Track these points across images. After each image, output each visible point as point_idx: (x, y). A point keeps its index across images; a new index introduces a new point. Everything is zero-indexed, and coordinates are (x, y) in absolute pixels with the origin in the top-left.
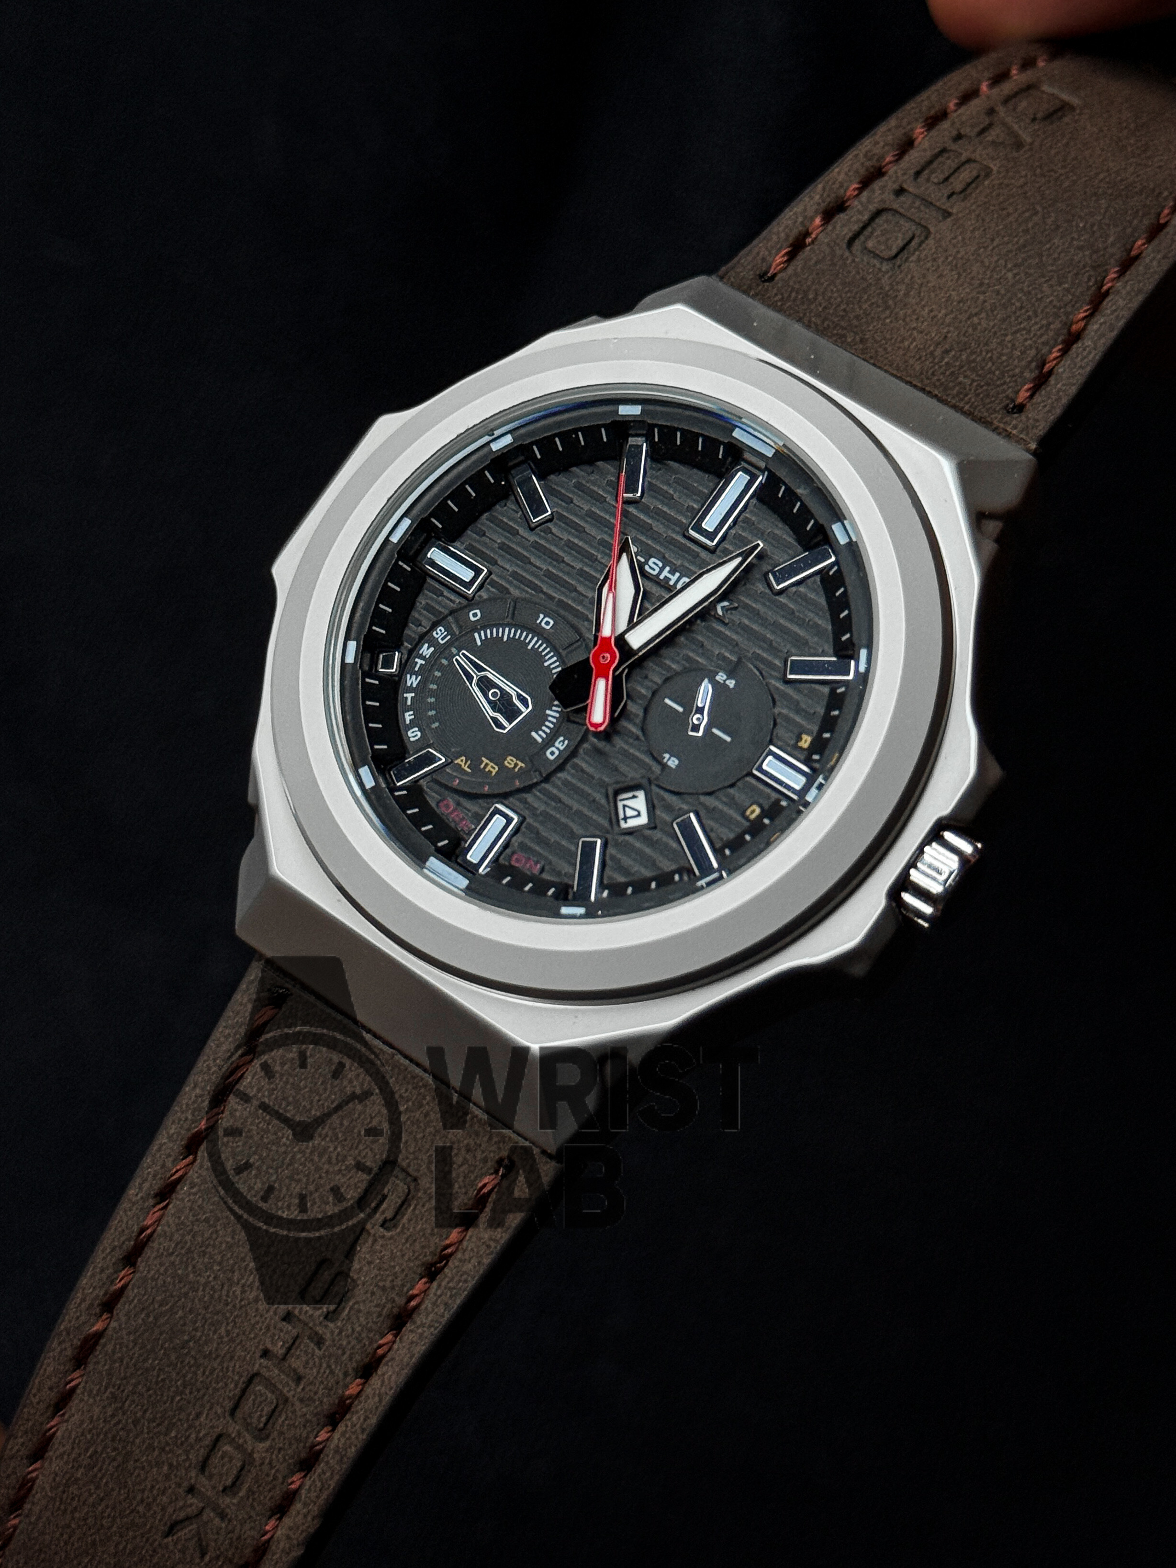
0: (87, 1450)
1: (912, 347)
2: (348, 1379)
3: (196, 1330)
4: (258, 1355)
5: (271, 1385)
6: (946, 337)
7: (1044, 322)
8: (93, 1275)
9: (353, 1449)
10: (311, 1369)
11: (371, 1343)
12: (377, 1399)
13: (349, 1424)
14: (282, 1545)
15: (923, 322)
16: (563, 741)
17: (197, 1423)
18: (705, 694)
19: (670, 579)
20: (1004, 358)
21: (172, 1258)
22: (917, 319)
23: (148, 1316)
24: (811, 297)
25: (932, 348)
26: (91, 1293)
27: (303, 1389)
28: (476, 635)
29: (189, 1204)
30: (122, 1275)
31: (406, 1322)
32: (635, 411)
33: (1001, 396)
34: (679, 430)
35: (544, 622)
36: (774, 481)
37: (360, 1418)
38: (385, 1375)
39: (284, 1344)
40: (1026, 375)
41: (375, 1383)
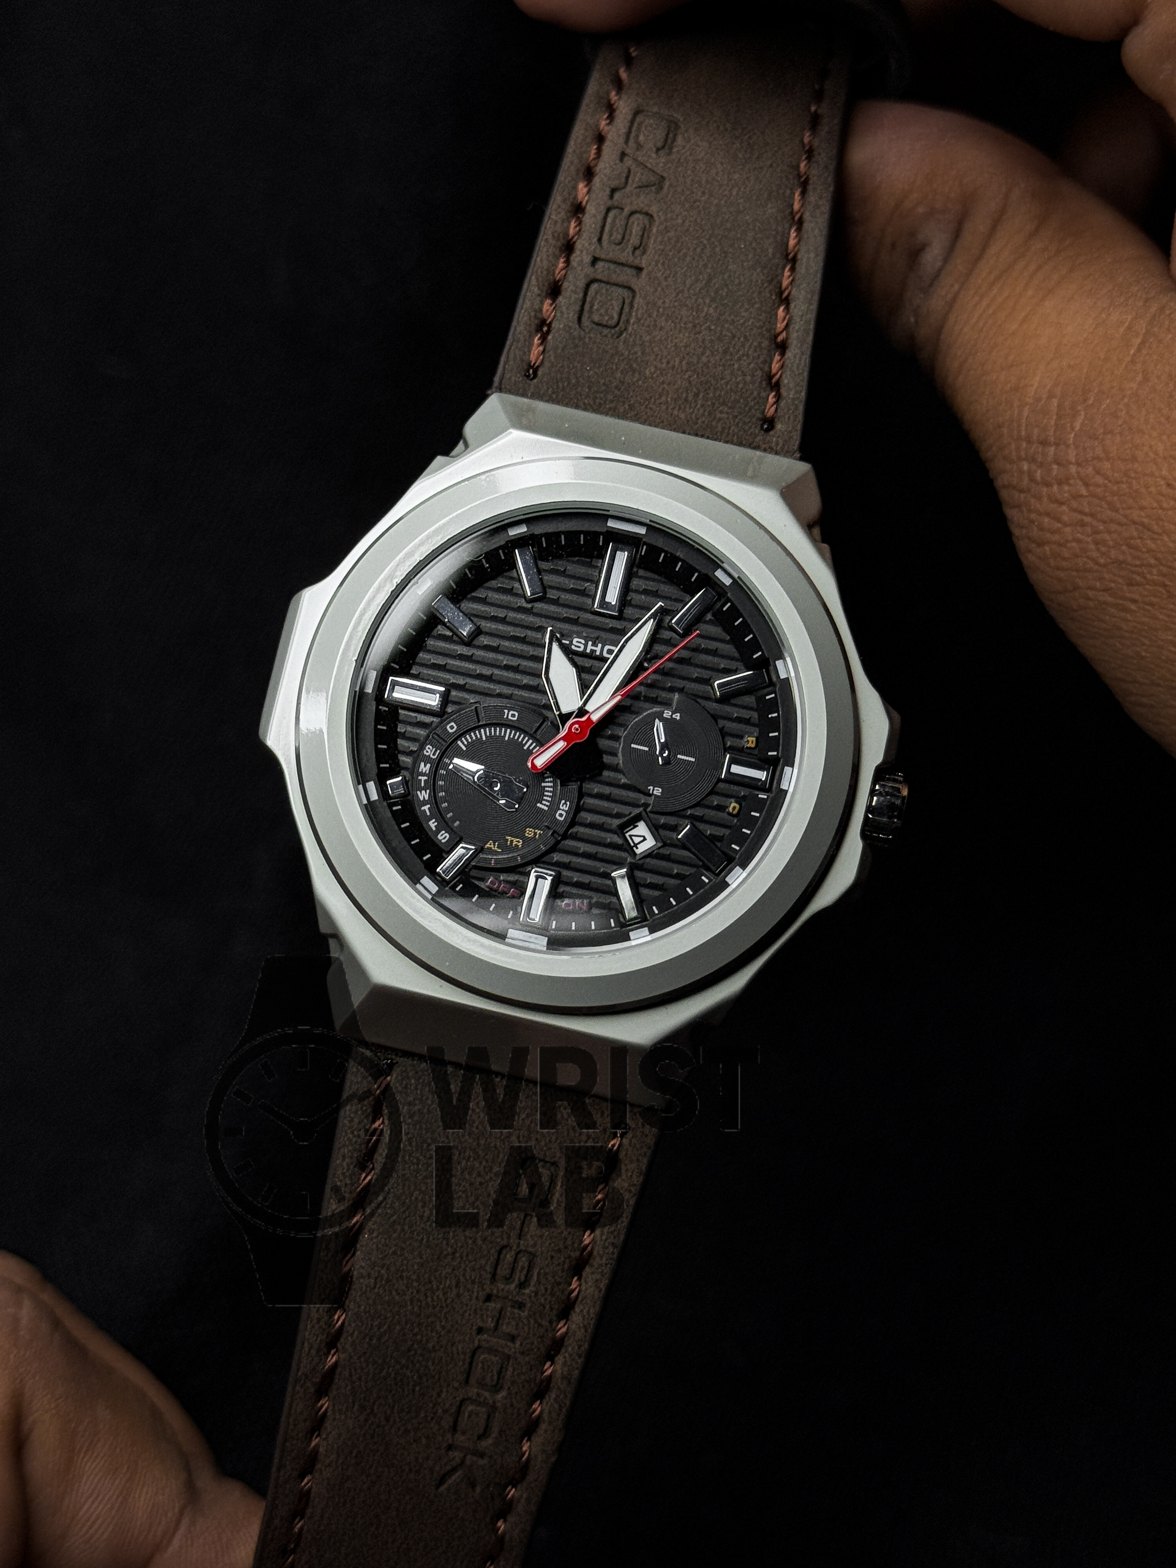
0: (351, 1453)
1: (669, 400)
2: (554, 1325)
3: (416, 1335)
4: (474, 1333)
5: (491, 1351)
6: (690, 382)
7: (755, 344)
8: (313, 1327)
9: (577, 1372)
10: (523, 1328)
11: (563, 1292)
12: (583, 1330)
13: (567, 1355)
14: (540, 1459)
15: (666, 375)
16: (565, 803)
17: (440, 1400)
18: (659, 731)
19: (595, 651)
20: (741, 386)
21: (376, 1290)
22: (662, 373)
23: (371, 1339)
24: (573, 381)
25: (684, 395)
26: (316, 1340)
27: (521, 1345)
28: (459, 743)
29: (375, 1246)
30: (336, 1317)
31: (584, 1268)
32: (522, 529)
33: (754, 420)
34: (563, 533)
35: (510, 715)
36: (654, 550)
37: (573, 1348)
38: (582, 1311)
39: (493, 1319)
40: (763, 394)
41: (576, 1317)
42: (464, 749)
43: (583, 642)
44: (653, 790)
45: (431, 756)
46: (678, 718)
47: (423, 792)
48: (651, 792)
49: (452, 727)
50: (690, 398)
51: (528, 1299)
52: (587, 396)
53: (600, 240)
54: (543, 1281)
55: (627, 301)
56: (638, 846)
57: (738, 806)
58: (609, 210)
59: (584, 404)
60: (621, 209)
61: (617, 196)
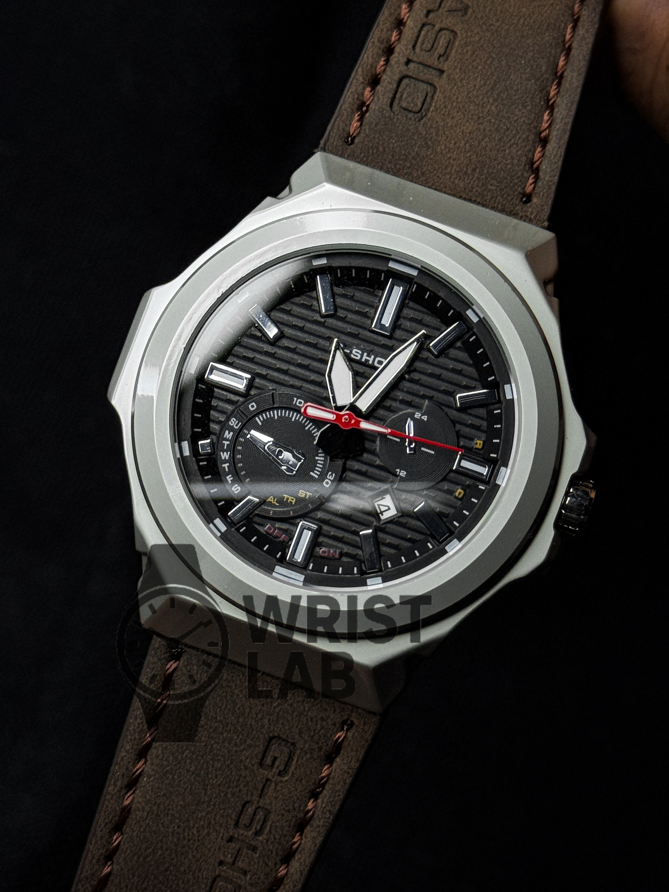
1: (453, 171)
2: (278, 866)
3: (172, 859)
4: (216, 865)
5: (229, 880)
6: (470, 160)
7: (524, 136)
8: (96, 842)
10: (254, 866)
11: (287, 843)
12: (299, 874)
15: (453, 153)
16: (332, 474)
18: (410, 428)
19: (369, 361)
20: (509, 166)
21: (147, 822)
22: (449, 151)
23: (138, 858)
24: (381, 150)
25: (465, 169)
26: (98, 852)
27: (251, 878)
28: (257, 419)
29: (150, 788)
30: (115, 838)
31: (306, 826)
32: (323, 261)
33: (516, 193)
34: (354, 267)
35: (298, 402)
36: (422, 289)
37: (289, 887)
38: (299, 859)
39: (232, 855)
40: (526, 175)
41: (295, 864)
42: (260, 423)
43: (360, 352)
44: (400, 472)
45: (235, 426)
46: (426, 419)
47: (225, 453)
48: (398, 473)
49: (253, 406)
50: (469, 172)
51: (260, 844)
52: (390, 162)
53: (414, 47)
54: (273, 832)
55: (429, 95)
56: (383, 513)
57: (463, 492)
58: (423, 25)
59: (388, 168)
60: (434, 26)
61: (431, 15)
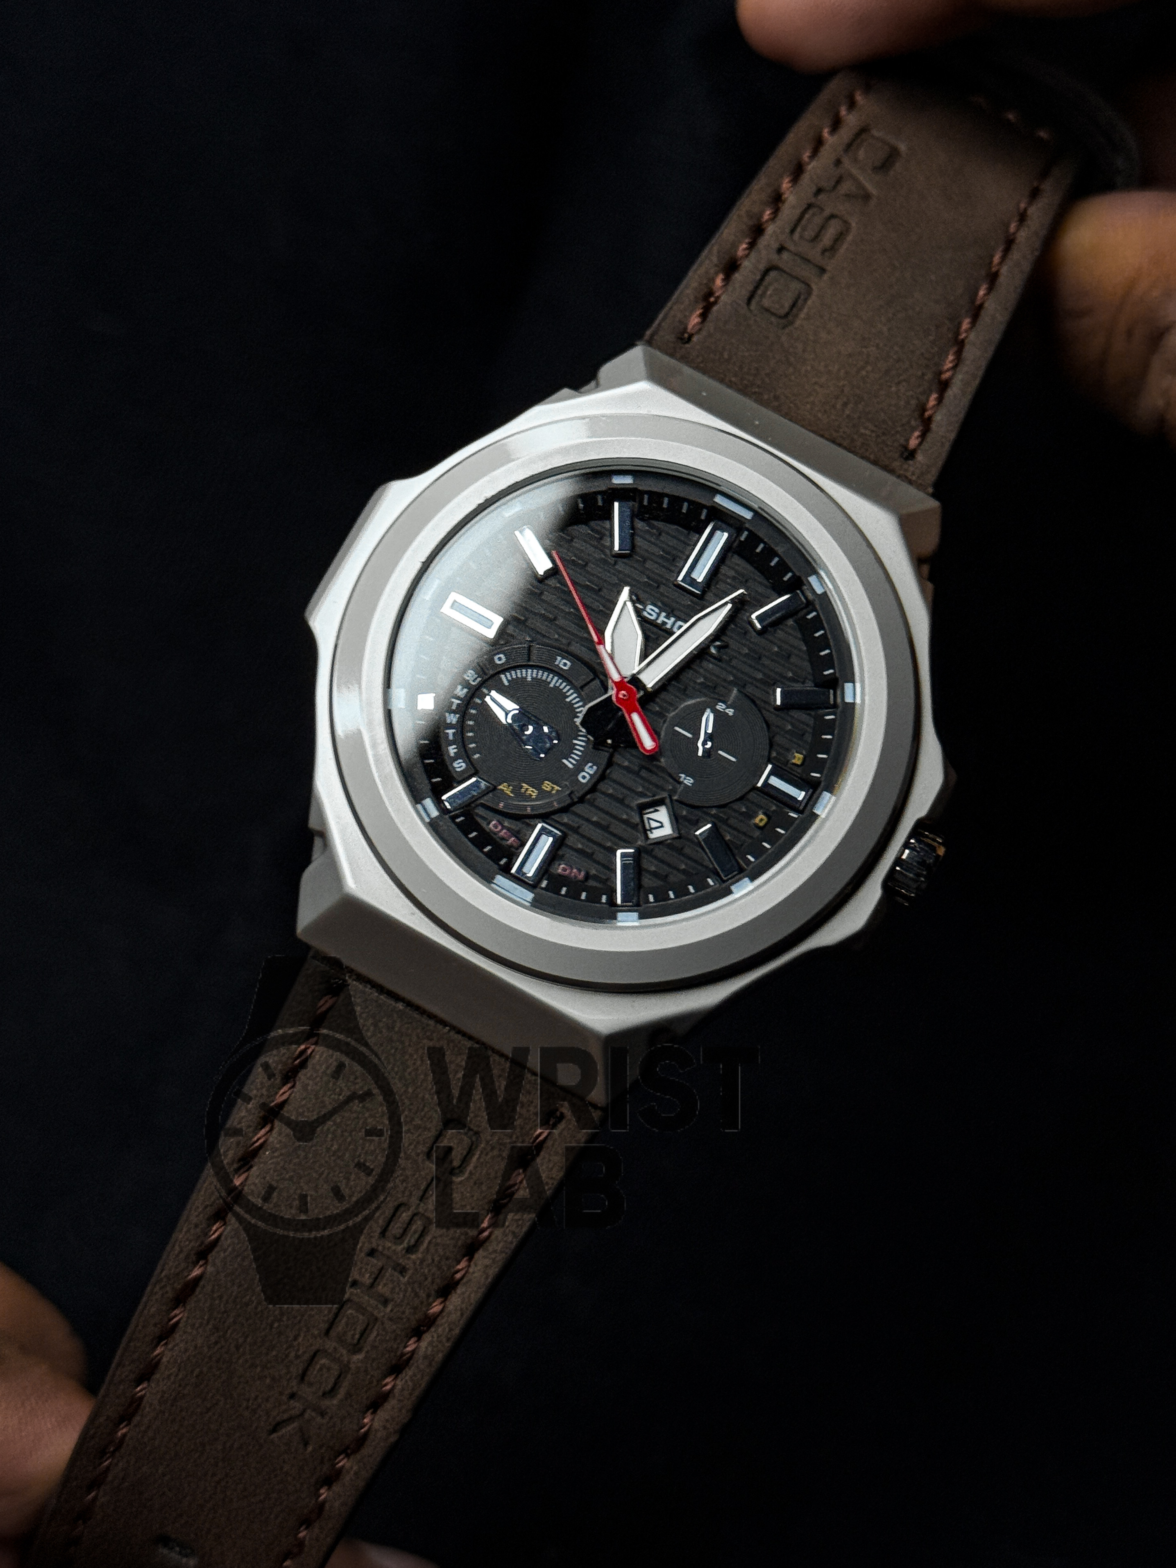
0: (192, 1372)
1: (816, 401)
2: (431, 1300)
5: (361, 1309)
6: (843, 391)
7: (919, 373)
8: (188, 1231)
9: (440, 1355)
10: (398, 1294)
11: (449, 1269)
12: (459, 1313)
13: (435, 1336)
14: (379, 1435)
15: (822, 377)
16: (591, 767)
17: (295, 1343)
18: (708, 722)
19: (666, 623)
20: (893, 409)
22: (817, 374)
24: (726, 357)
25: (833, 402)
26: (188, 1245)
27: (391, 1311)
28: (503, 676)
30: (214, 1228)
31: (478, 1249)
32: (628, 480)
33: (896, 444)
34: (667, 495)
35: (562, 663)
36: (753, 539)
37: (444, 1330)
38: (463, 1293)
39: (371, 1275)
40: (913, 423)
41: (455, 1300)
43: (657, 610)
44: (685, 778)
45: (471, 682)
46: (731, 714)
47: (452, 716)
48: (682, 779)
49: (500, 660)
50: (838, 406)
51: (412, 1265)
52: (735, 375)
53: (792, 231)
54: (432, 1250)
55: (802, 297)
56: (654, 831)
57: (765, 819)
58: (810, 206)
60: (822, 210)
61: (821, 197)
